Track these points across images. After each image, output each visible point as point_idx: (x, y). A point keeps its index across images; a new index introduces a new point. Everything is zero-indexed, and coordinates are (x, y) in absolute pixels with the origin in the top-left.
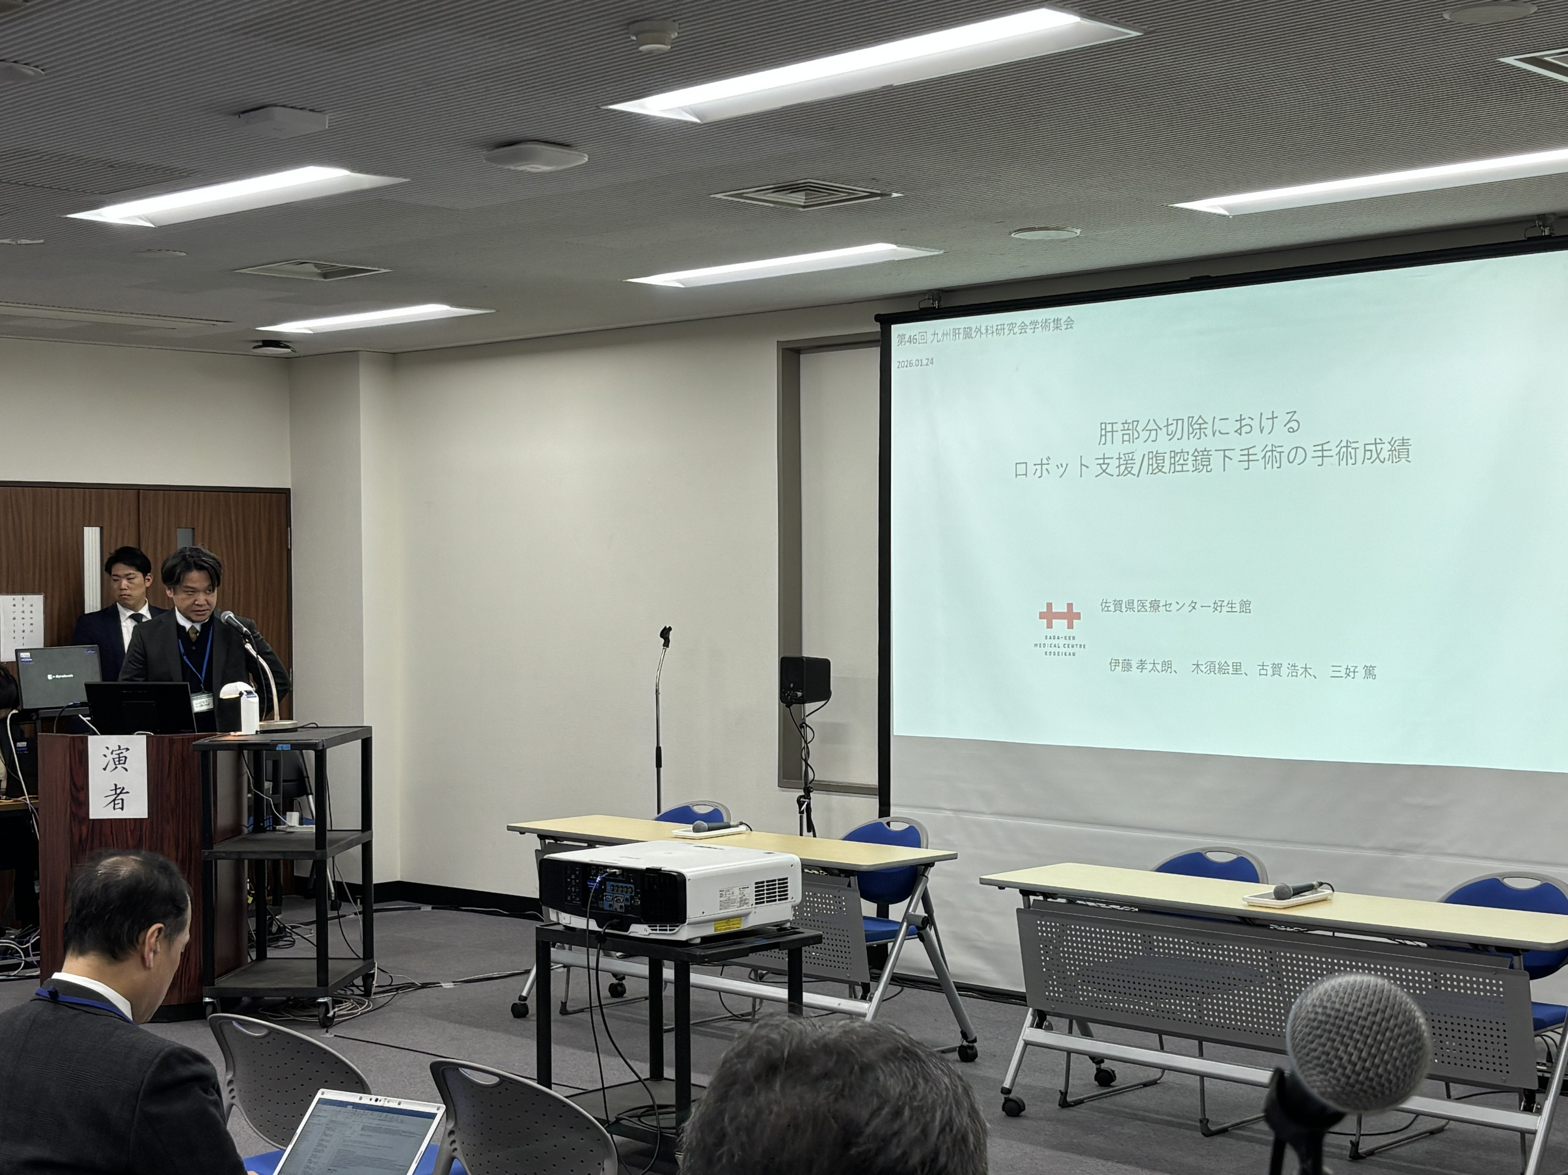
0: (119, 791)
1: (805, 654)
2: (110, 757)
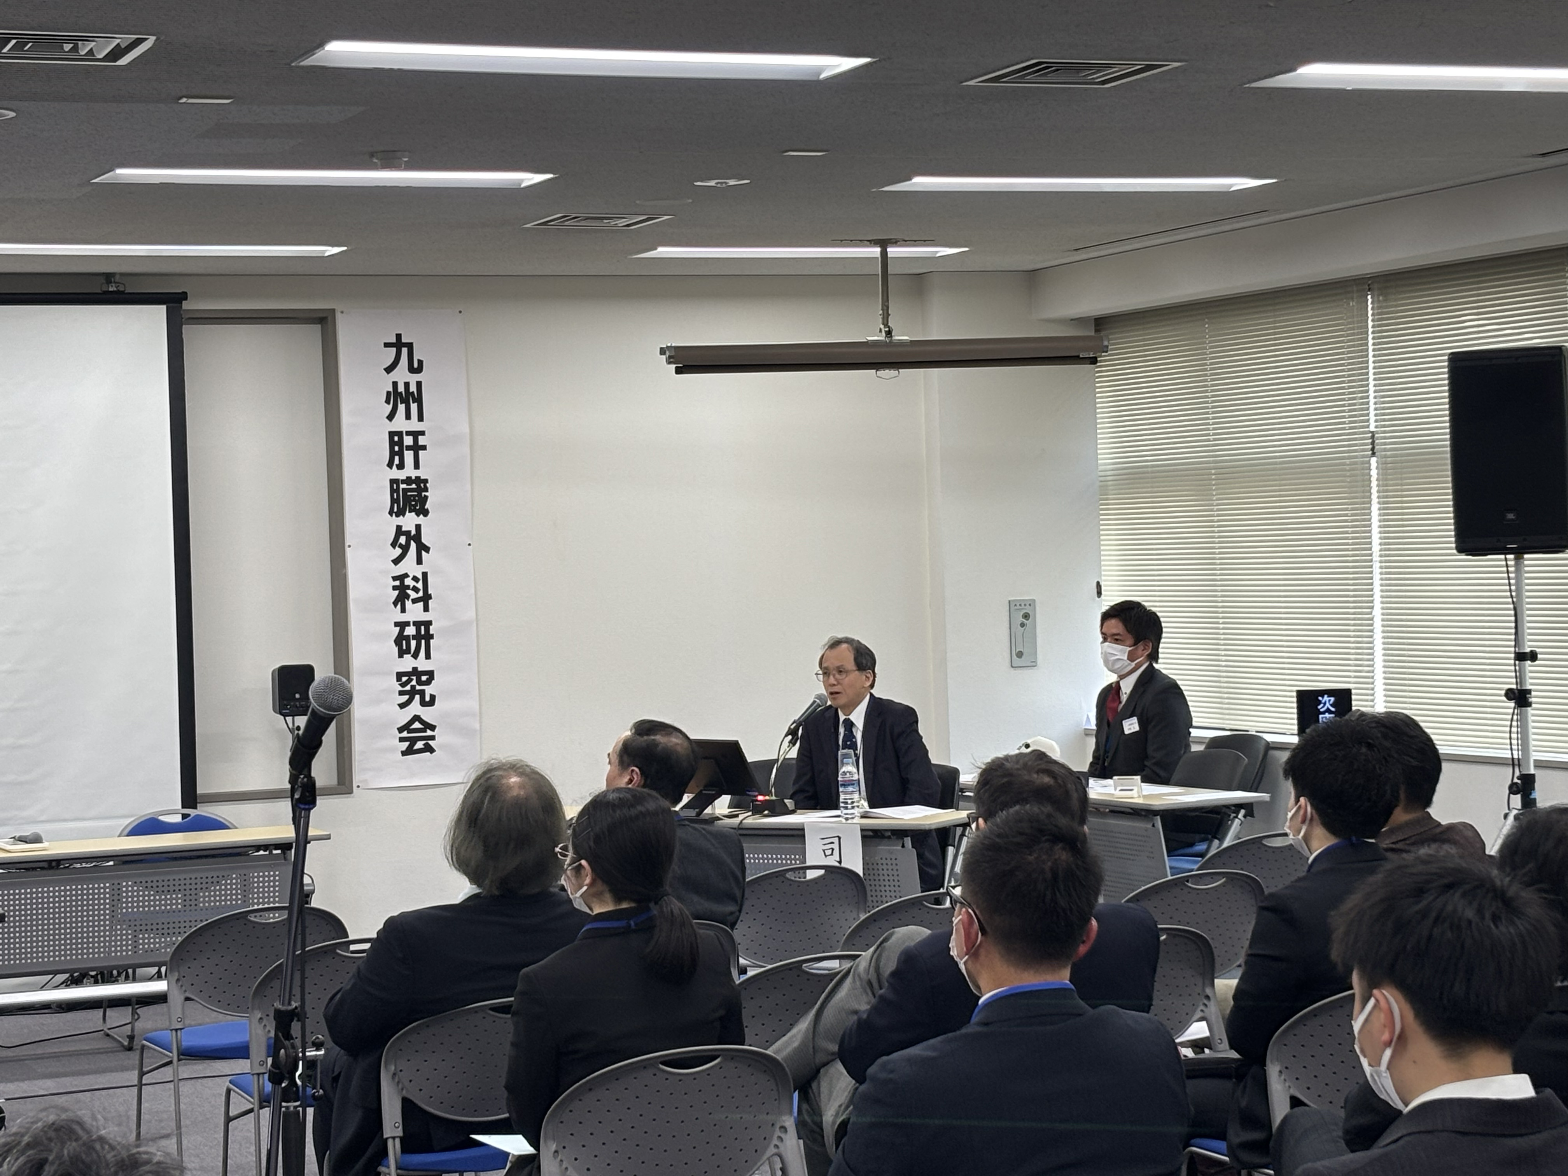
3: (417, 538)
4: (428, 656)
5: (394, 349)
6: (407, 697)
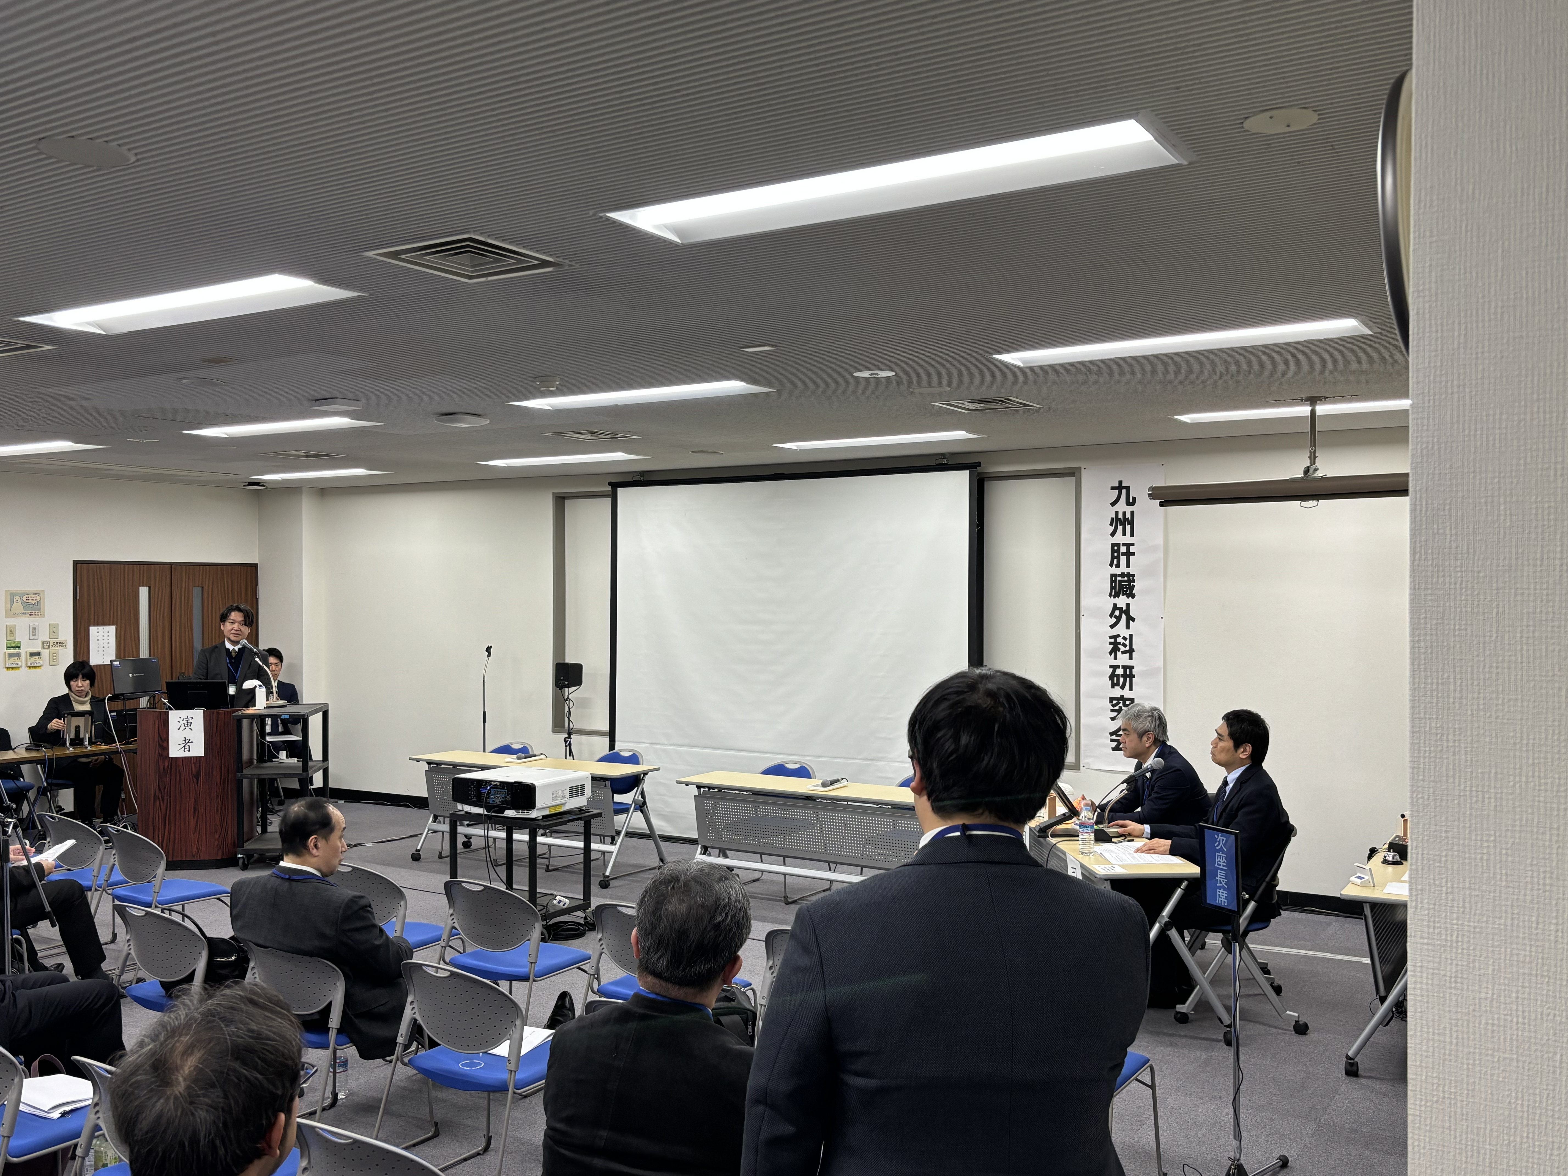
0: (187, 742)
1: (567, 661)
2: (182, 722)
3: (1127, 612)
4: (1131, 689)
5: (1117, 491)
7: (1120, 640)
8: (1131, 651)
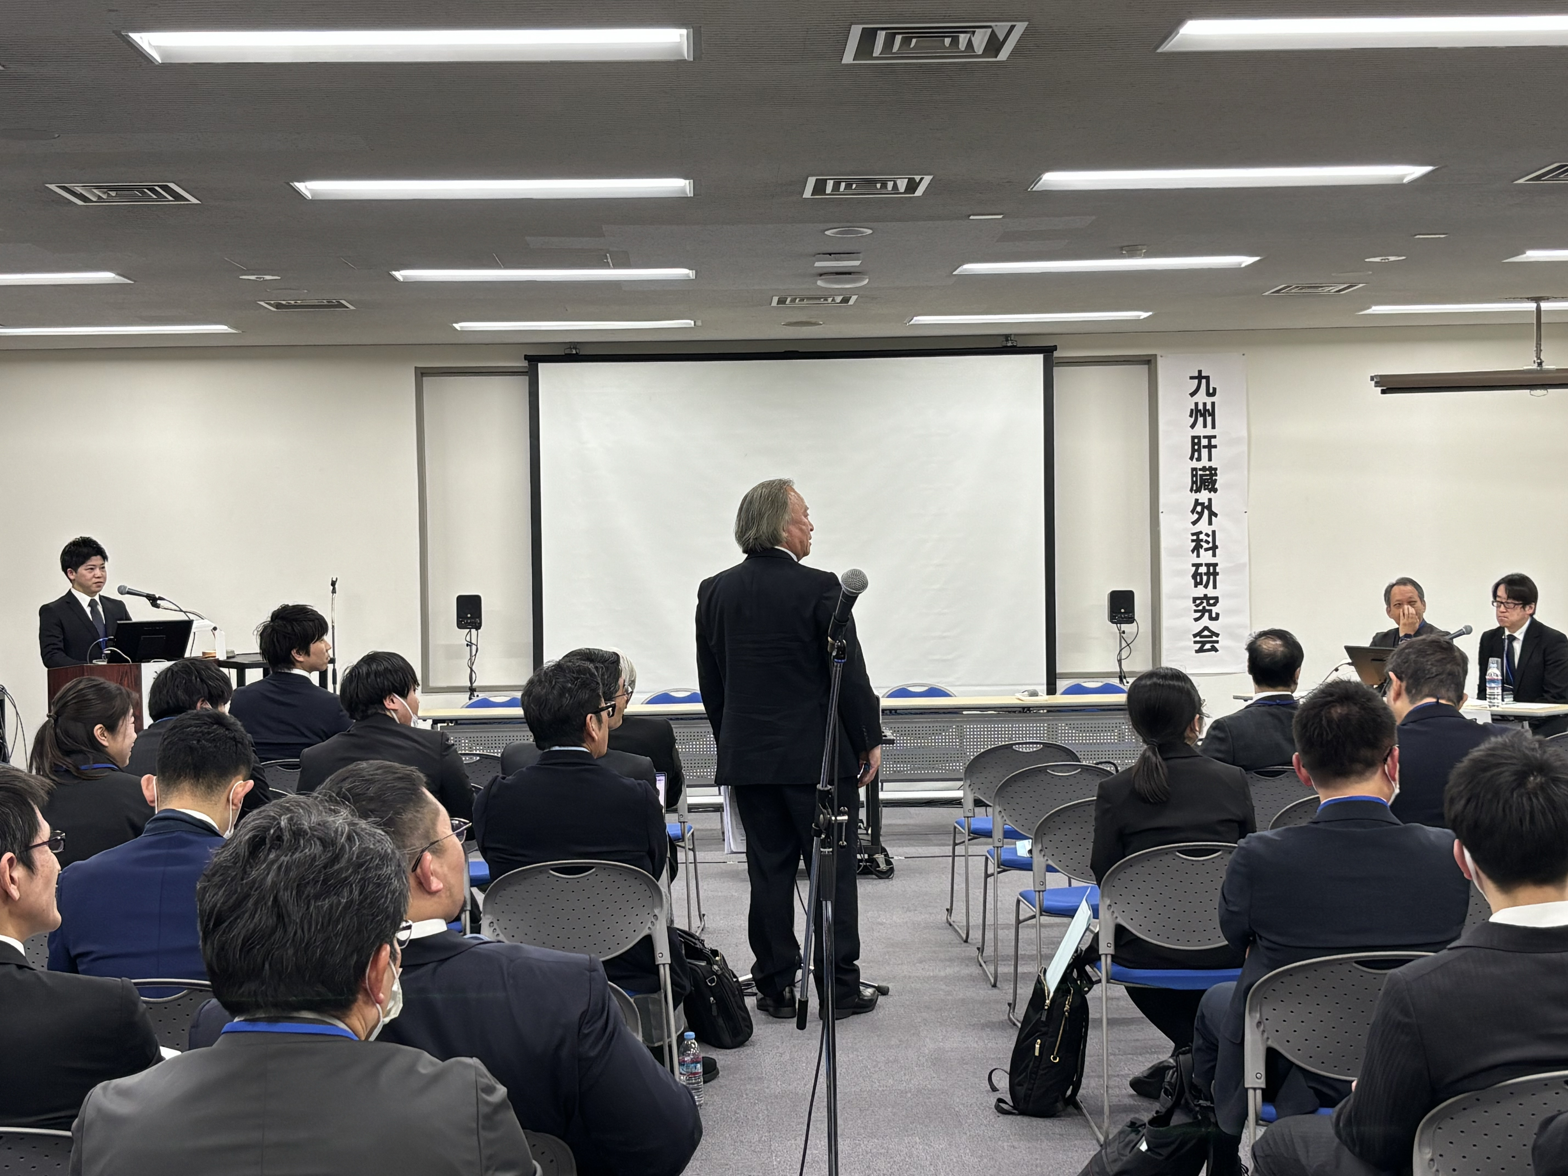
3: (1209, 508)
4: (1215, 587)
5: (1196, 381)
6: (1199, 614)
7: (1202, 537)
8: (1214, 548)
